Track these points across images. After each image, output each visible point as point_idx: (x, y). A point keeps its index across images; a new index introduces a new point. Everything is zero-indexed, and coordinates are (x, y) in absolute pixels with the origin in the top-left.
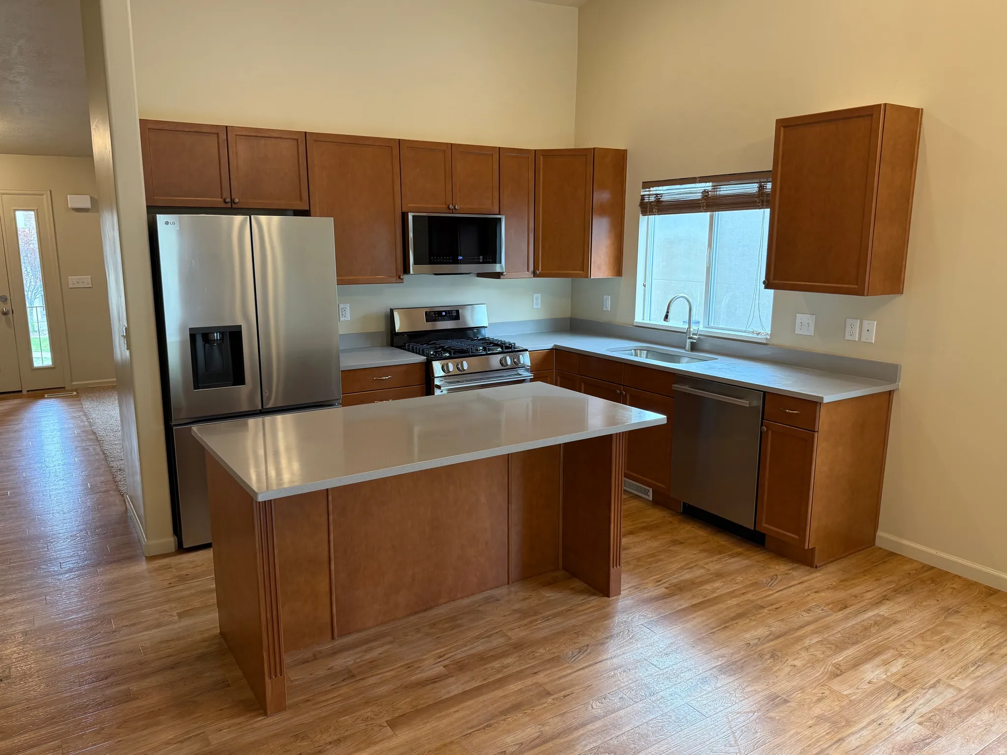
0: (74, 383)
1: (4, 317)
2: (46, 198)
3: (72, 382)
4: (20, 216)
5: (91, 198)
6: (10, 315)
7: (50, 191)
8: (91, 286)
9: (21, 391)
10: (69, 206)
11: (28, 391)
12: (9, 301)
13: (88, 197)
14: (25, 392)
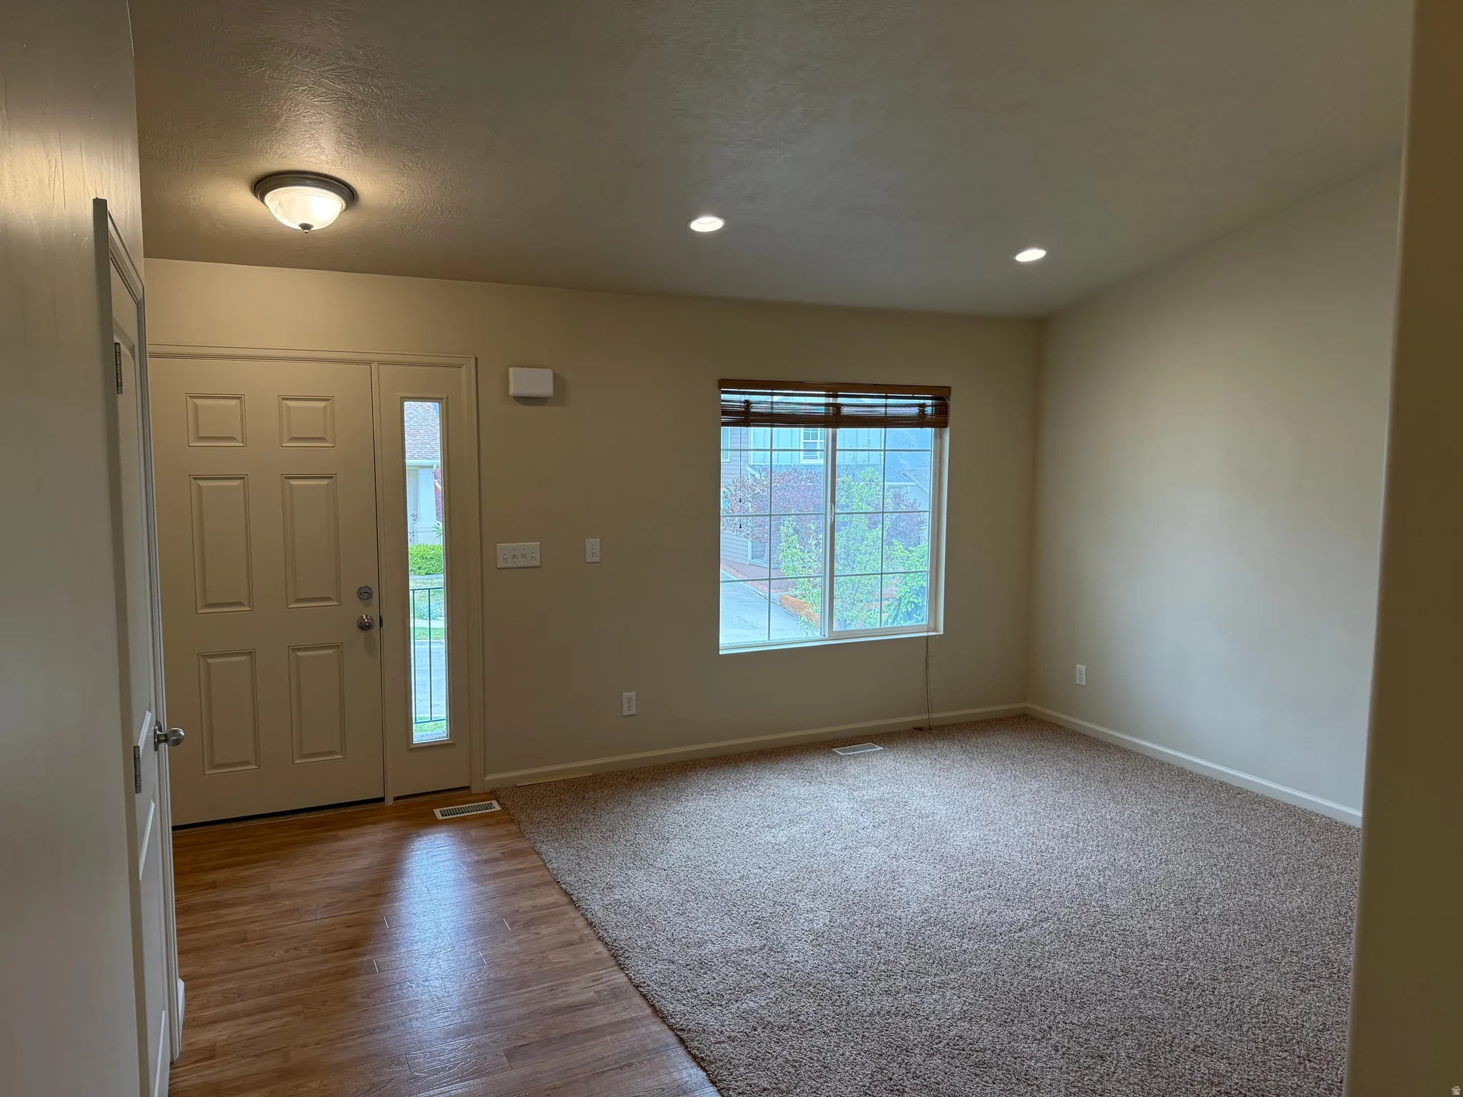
0: (489, 777)
1: (362, 634)
2: (465, 375)
3: (485, 774)
4: (413, 410)
5: (555, 375)
6: (375, 631)
7: (476, 359)
8: (537, 563)
9: (382, 800)
10: (512, 391)
11: (397, 798)
12: (375, 600)
13: (549, 373)
14: (389, 801)
